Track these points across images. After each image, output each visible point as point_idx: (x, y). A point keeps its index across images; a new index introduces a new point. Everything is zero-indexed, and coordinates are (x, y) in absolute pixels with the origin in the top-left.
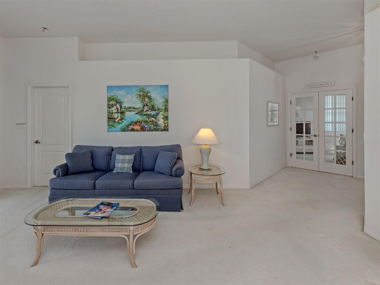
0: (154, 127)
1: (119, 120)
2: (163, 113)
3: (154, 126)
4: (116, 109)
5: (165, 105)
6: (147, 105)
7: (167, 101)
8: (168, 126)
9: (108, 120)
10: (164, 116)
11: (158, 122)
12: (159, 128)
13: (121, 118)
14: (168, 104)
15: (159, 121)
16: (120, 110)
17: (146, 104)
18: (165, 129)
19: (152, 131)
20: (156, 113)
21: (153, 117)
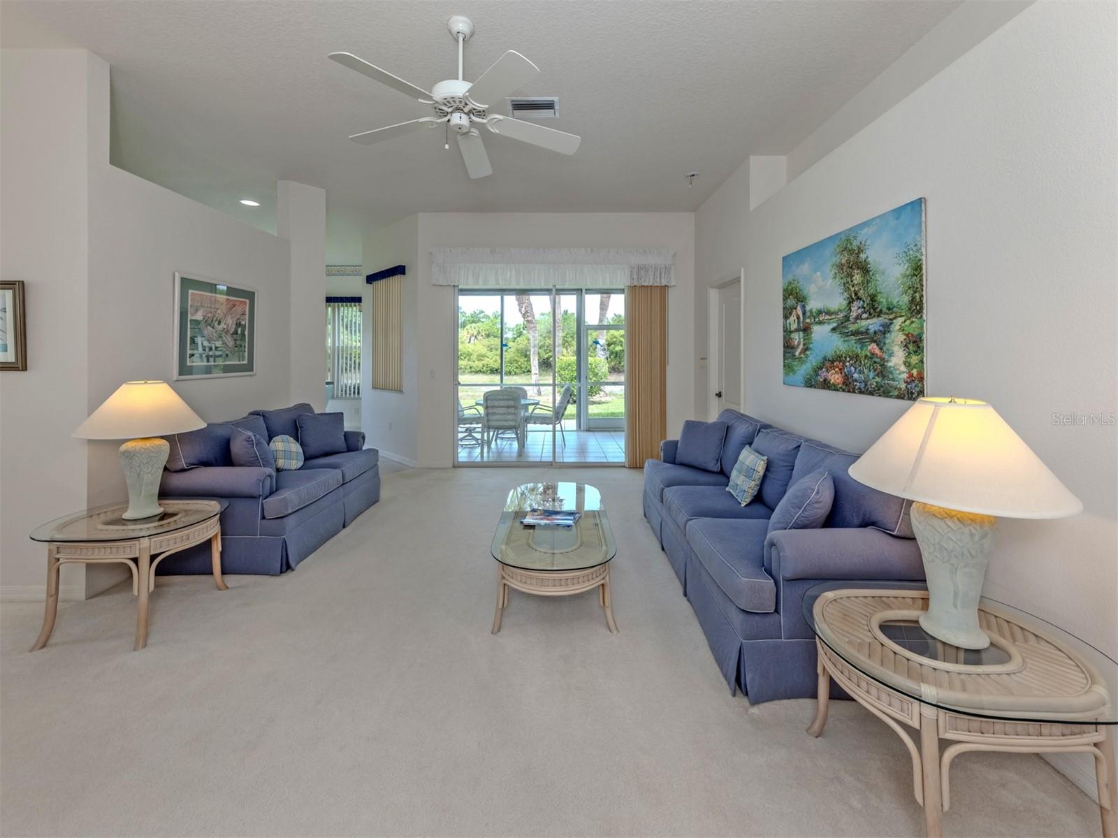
0: (878, 379)
1: (800, 353)
2: (905, 321)
3: (878, 375)
4: (796, 320)
5: (909, 288)
6: (859, 298)
7: (917, 269)
8: (921, 379)
9: (784, 351)
10: (907, 335)
11: (888, 361)
12: (891, 387)
13: (804, 345)
14: (921, 280)
15: (891, 355)
16: (803, 322)
17: (856, 294)
18: (912, 393)
19: (871, 393)
20: (882, 325)
21: (875, 341)
